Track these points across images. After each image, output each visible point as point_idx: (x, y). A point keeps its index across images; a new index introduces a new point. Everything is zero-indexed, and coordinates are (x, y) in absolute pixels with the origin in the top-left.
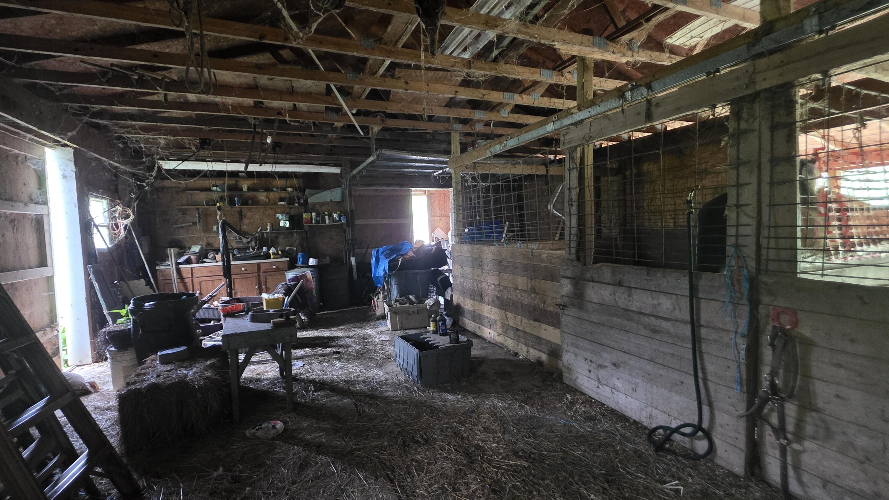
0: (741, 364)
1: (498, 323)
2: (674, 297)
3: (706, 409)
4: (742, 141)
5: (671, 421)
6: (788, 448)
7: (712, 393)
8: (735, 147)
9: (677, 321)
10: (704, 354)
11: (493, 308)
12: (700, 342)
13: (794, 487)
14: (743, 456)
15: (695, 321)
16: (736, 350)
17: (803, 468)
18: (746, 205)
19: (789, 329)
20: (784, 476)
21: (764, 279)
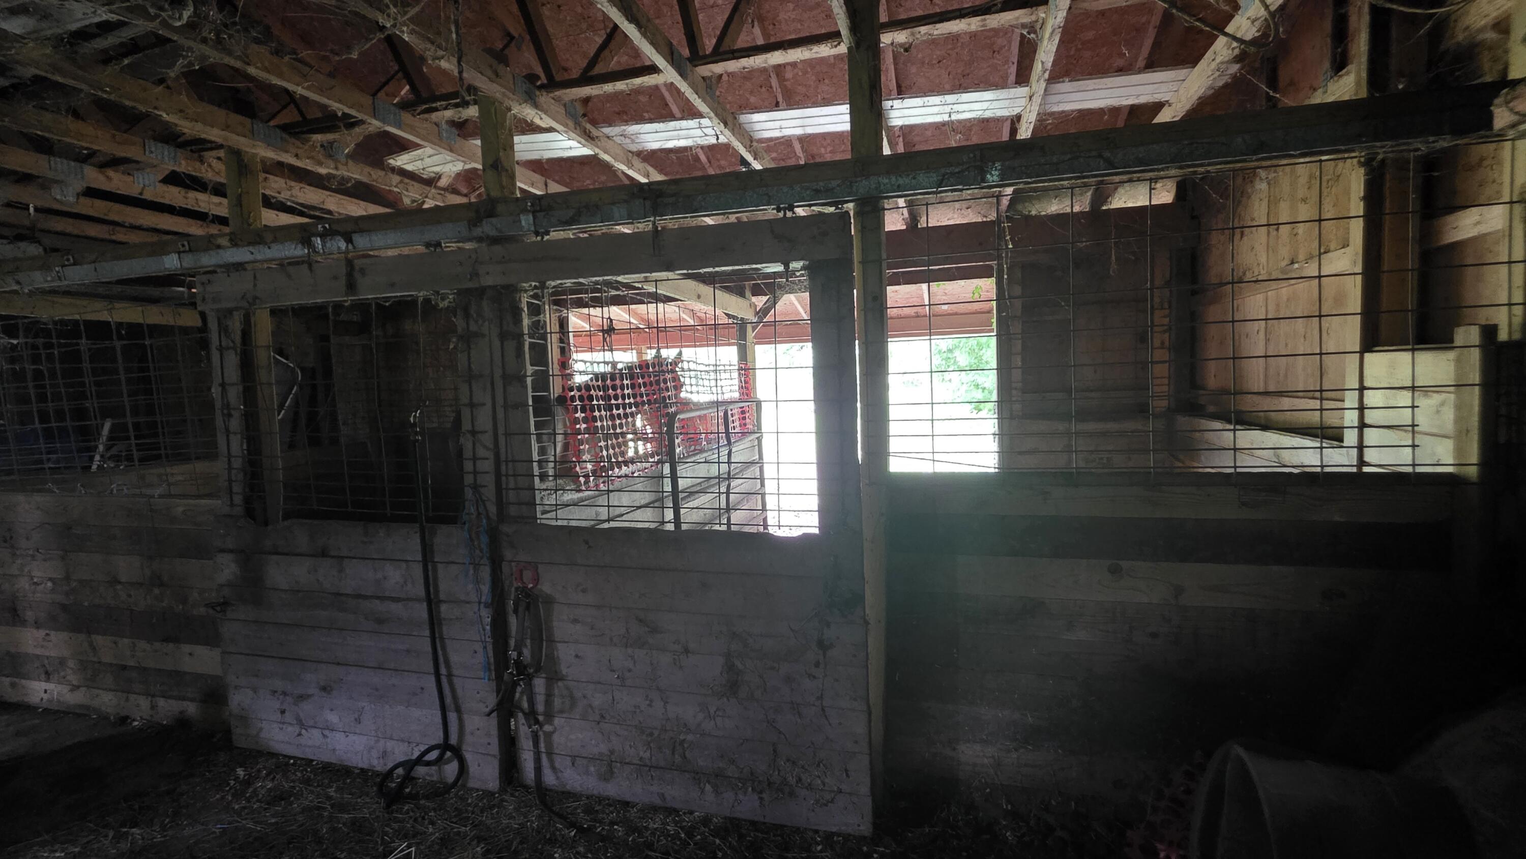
0: (488, 644)
1: (71, 664)
2: (404, 565)
3: (452, 717)
4: (472, 346)
5: (413, 749)
6: (541, 733)
7: (459, 692)
8: (466, 353)
9: (408, 599)
10: (446, 641)
11: (53, 633)
12: (440, 624)
13: (549, 779)
14: (496, 763)
15: (432, 597)
16: (480, 626)
17: (556, 751)
18: (481, 432)
19: (532, 588)
20: (538, 769)
21: (506, 528)
